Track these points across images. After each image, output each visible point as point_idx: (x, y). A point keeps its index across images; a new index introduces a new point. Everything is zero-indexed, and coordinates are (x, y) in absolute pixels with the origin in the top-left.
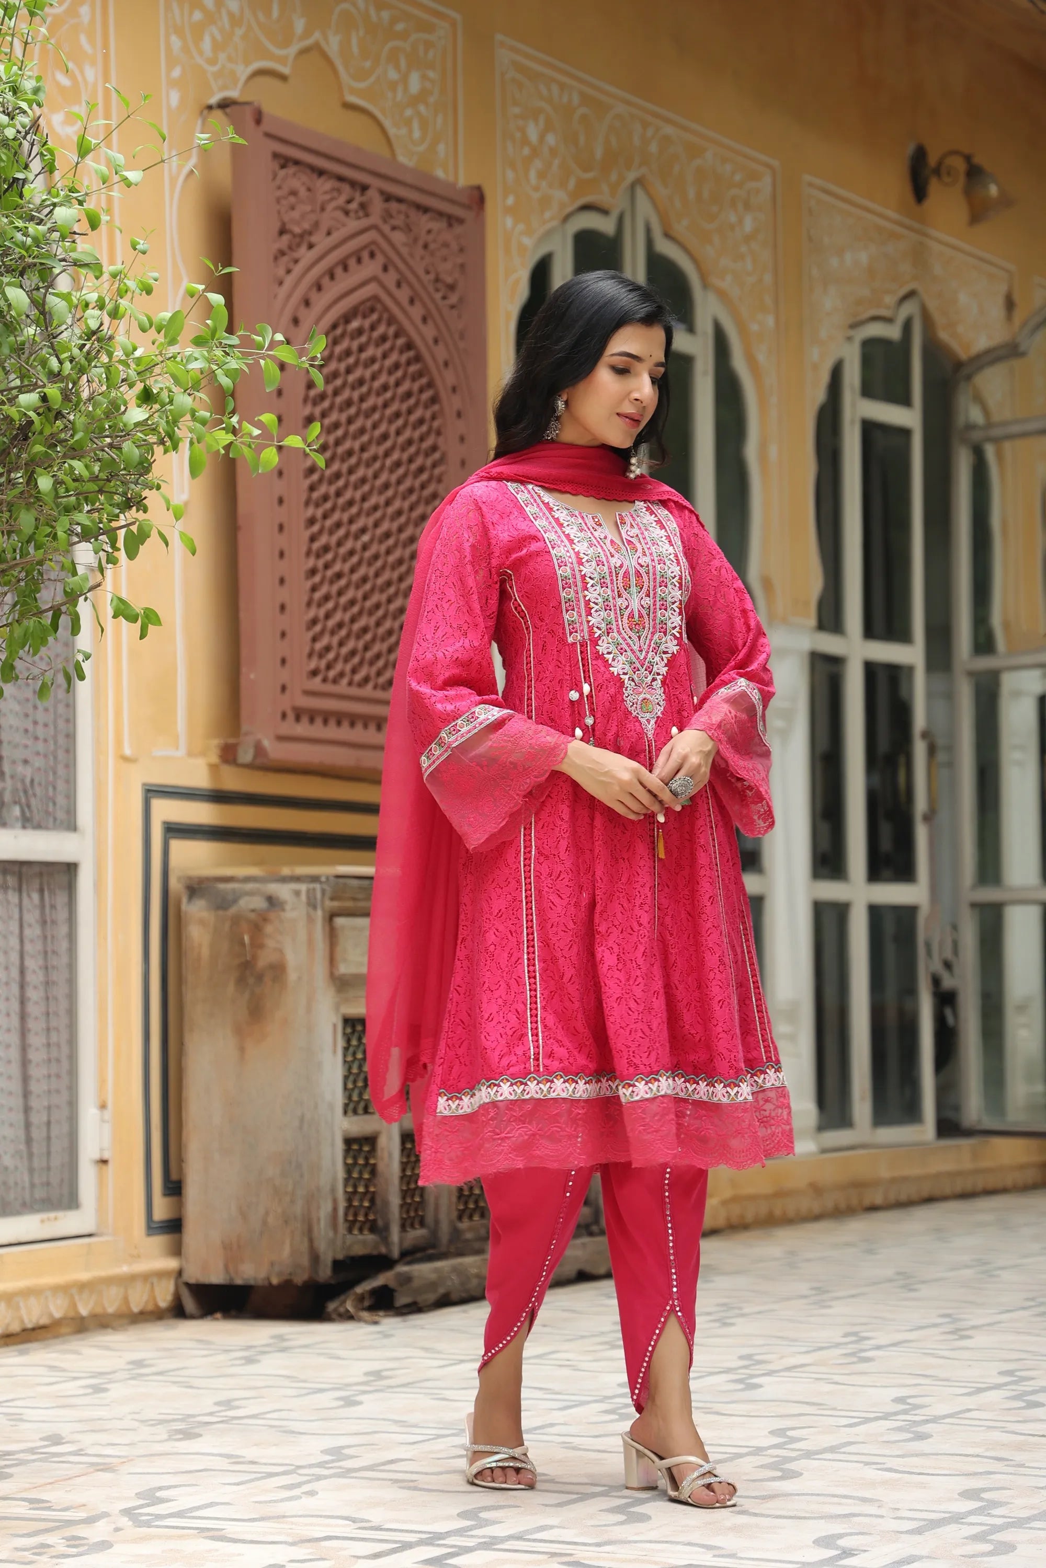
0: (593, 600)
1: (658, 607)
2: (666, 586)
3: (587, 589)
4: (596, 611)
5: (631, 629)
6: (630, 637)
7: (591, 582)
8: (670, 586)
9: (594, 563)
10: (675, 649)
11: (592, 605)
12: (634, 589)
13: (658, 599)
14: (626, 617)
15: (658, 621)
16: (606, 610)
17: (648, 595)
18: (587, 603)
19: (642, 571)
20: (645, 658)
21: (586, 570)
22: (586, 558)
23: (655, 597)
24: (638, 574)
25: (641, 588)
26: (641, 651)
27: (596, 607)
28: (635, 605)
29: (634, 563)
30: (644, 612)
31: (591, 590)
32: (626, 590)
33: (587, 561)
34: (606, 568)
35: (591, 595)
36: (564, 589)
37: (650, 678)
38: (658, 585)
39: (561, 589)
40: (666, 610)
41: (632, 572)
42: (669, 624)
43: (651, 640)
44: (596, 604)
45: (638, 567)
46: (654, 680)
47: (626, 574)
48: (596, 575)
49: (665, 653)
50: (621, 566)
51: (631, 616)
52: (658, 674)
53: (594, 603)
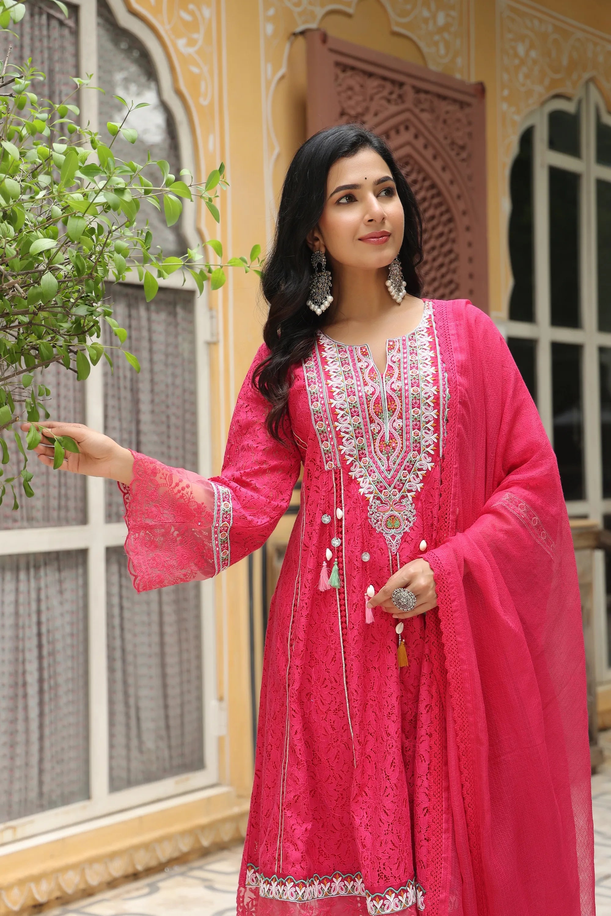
0: (343, 430)
1: (411, 427)
2: (419, 407)
3: (337, 420)
4: (347, 440)
5: (381, 452)
6: (380, 459)
7: (342, 413)
8: (423, 407)
9: (345, 395)
10: (430, 466)
11: (343, 434)
12: (387, 414)
13: (411, 420)
14: (378, 441)
15: (411, 441)
16: (357, 437)
17: (400, 417)
18: (338, 433)
19: (394, 395)
20: (394, 477)
21: (336, 402)
22: (338, 390)
23: (407, 419)
24: (390, 399)
25: (393, 412)
26: (390, 470)
27: (347, 436)
28: (387, 428)
29: (387, 389)
30: (396, 434)
31: (341, 420)
32: (378, 415)
33: (338, 394)
34: (356, 398)
35: (341, 426)
36: (316, 422)
37: (399, 496)
38: (410, 407)
39: (314, 422)
40: (419, 429)
41: (384, 396)
42: (423, 443)
43: (404, 459)
44: (347, 433)
45: (390, 393)
46: (403, 497)
47: (378, 401)
48: (346, 406)
49: (420, 470)
50: (373, 394)
51: (382, 439)
52: (410, 491)
53: (345, 432)
